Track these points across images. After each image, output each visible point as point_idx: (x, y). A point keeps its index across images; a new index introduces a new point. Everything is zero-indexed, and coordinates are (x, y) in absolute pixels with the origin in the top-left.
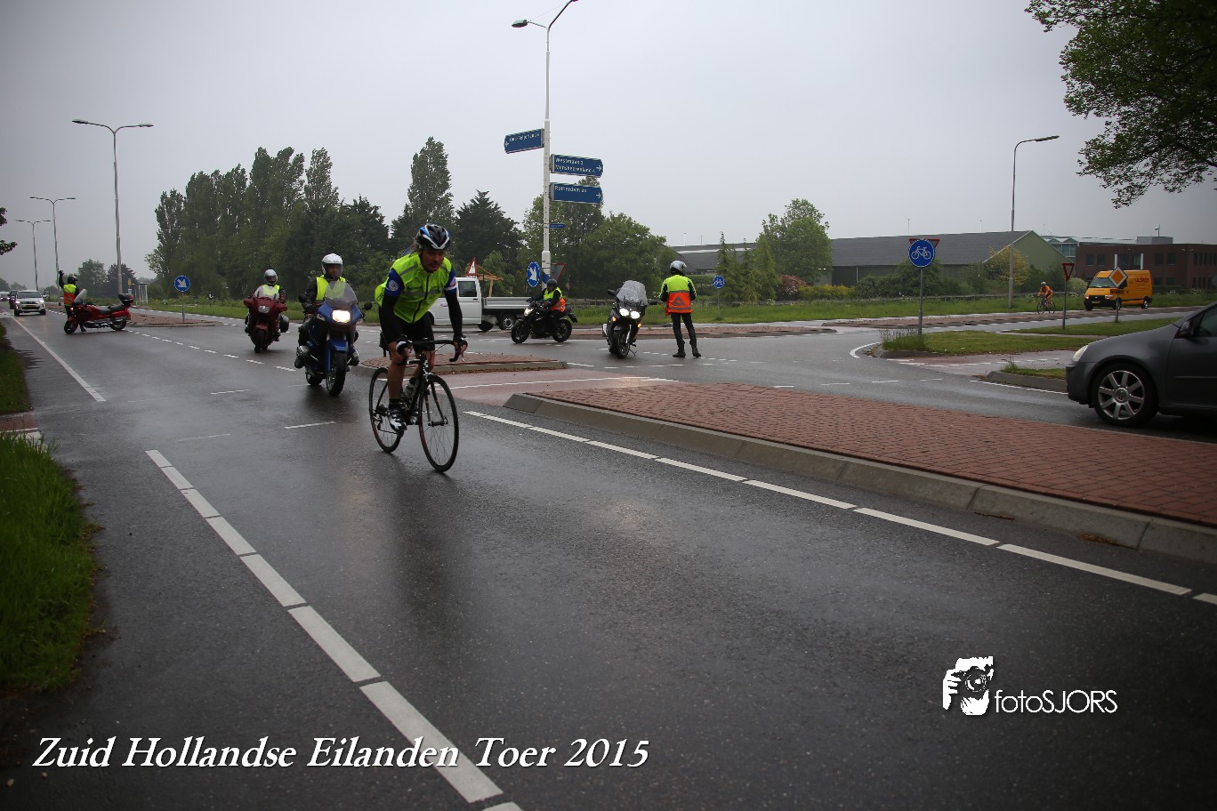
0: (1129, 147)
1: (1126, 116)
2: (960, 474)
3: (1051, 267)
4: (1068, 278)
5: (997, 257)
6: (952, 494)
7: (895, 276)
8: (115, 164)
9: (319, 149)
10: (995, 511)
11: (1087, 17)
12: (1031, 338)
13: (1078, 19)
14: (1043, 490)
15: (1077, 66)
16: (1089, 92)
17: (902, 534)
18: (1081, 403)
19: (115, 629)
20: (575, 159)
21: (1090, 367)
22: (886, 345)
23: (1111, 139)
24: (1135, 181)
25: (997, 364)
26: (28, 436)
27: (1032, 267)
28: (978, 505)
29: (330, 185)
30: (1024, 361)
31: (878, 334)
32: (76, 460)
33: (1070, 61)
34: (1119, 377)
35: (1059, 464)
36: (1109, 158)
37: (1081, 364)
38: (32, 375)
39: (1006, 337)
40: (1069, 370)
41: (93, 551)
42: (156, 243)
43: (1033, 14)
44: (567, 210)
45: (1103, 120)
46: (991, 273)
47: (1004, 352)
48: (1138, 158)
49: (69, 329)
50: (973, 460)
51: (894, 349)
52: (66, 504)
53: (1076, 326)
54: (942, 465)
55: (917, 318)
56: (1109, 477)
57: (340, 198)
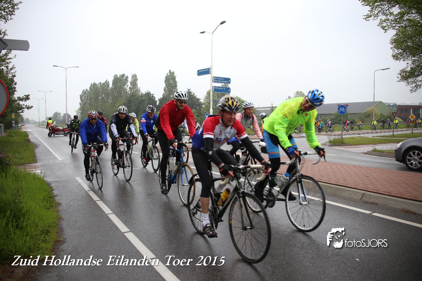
0: (415, 72)
1: (414, 61)
2: (358, 188)
3: (388, 114)
4: (394, 118)
5: (369, 110)
6: (355, 195)
7: (333, 117)
8: (66, 80)
9: (134, 74)
10: (371, 201)
11: (399, 27)
12: (381, 139)
13: (396, 28)
14: (388, 194)
15: (396, 44)
16: (401, 53)
17: (337, 209)
18: (401, 162)
19: (65, 239)
20: (221, 78)
21: (403, 149)
22: (330, 142)
23: (409, 69)
24: (418, 83)
25: (370, 148)
26: (37, 172)
27: (381, 114)
28: (364, 199)
29: (137, 86)
30: (379, 147)
31: (327, 138)
32: (52, 180)
33: (393, 43)
34: (414, 153)
35: (393, 184)
36: (408, 76)
37: (400, 149)
38: (37, 151)
39: (372, 138)
40: (396, 151)
41: (58, 211)
42: (79, 106)
43: (380, 27)
44: (218, 95)
45: (406, 62)
46: (367, 116)
47: (371, 144)
48: (419, 75)
49: (50, 135)
50: (362, 183)
51: (334, 143)
52: (49, 196)
53: (397, 135)
54: (351, 184)
55: (341, 132)
56: (411, 189)
57: (141, 91)
